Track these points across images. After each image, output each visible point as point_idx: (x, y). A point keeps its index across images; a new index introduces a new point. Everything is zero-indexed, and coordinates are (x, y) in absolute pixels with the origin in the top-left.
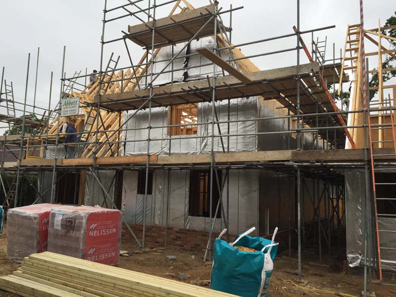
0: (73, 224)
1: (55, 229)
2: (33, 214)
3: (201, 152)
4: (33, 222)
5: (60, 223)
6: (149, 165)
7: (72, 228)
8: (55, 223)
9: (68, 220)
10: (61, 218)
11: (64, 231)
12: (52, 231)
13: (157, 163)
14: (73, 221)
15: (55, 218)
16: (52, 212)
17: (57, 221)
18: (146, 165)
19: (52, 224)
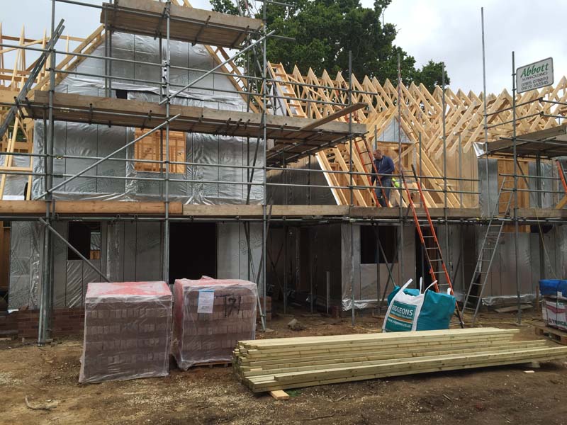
0: (237, 302)
1: (198, 314)
2: (160, 298)
3: (194, 198)
4: (162, 310)
5: (211, 304)
6: (169, 217)
7: (235, 307)
8: (200, 307)
9: (228, 298)
10: (212, 297)
11: (221, 314)
12: (193, 318)
13: (182, 213)
14: (237, 297)
15: (200, 298)
16: (190, 290)
17: (206, 302)
18: (165, 216)
19: (194, 307)
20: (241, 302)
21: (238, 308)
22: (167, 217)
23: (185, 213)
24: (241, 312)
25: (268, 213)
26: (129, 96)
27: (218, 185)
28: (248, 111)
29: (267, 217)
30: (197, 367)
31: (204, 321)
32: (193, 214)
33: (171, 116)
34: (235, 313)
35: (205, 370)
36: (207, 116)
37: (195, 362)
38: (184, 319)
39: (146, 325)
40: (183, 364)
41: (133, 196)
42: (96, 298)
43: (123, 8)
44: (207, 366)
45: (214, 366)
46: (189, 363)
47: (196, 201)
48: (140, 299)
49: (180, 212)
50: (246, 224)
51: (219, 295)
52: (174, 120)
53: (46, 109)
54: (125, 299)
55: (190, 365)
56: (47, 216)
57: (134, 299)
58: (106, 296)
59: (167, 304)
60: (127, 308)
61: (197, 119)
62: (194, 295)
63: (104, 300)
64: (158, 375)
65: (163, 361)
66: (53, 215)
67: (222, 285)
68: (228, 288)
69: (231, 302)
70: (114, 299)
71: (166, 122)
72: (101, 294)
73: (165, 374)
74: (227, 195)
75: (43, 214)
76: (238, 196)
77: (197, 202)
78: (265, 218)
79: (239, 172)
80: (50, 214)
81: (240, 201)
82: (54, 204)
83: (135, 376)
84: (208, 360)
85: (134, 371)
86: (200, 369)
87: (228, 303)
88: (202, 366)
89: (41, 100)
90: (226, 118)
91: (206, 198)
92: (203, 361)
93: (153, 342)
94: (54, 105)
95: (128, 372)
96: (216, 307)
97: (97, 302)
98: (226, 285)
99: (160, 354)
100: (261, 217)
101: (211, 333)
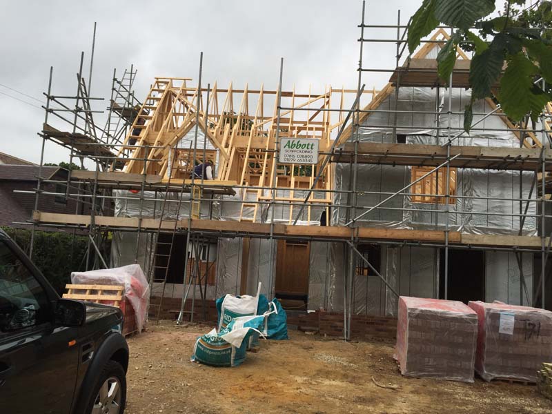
0: (536, 328)
1: (500, 334)
2: (467, 315)
3: (463, 227)
4: (468, 326)
5: (512, 326)
6: (449, 244)
7: (535, 332)
8: (501, 327)
9: (528, 322)
10: (513, 320)
11: (521, 337)
12: (495, 336)
13: (461, 242)
14: (536, 323)
15: (501, 320)
16: (491, 311)
17: (506, 323)
18: (444, 243)
19: (496, 328)
20: (541, 328)
21: (538, 333)
22: (447, 244)
23: (463, 241)
24: (540, 337)
25: (547, 244)
26: (408, 138)
27: (487, 216)
28: (521, 146)
29: (546, 248)
30: (498, 380)
31: (504, 340)
32: (470, 242)
33: (452, 156)
34: (535, 337)
35: (506, 384)
36: (486, 154)
37: (497, 376)
38: (487, 336)
39: (456, 337)
40: (486, 375)
41: (409, 224)
42: (416, 309)
43: (413, 69)
44: (507, 381)
45: (514, 382)
46: (491, 376)
47: (465, 230)
48: (451, 314)
49: (459, 240)
50: (518, 254)
51: (520, 319)
52: (454, 159)
53: (353, 156)
54: (438, 313)
55: (492, 378)
56: (352, 239)
57: (445, 313)
58: (424, 309)
59: (474, 321)
60: (440, 320)
61: (475, 157)
62: (496, 317)
63: (422, 311)
64: (465, 380)
65: (469, 370)
66: (357, 239)
67: (521, 310)
68: (528, 313)
69: (531, 327)
70: (430, 311)
71: (447, 161)
72: (419, 306)
73: (472, 381)
74: (496, 225)
75: (349, 238)
76: (507, 226)
77: (467, 231)
78: (543, 249)
79: (509, 203)
80: (354, 238)
81: (510, 231)
82: (358, 230)
83: (446, 378)
84: (508, 376)
85: (445, 374)
86: (500, 382)
87: (528, 327)
88: (503, 381)
89: (349, 149)
90: (505, 155)
91: (476, 227)
92: (504, 376)
93: (461, 352)
94: (358, 152)
95: (440, 373)
96: (516, 330)
97: (417, 312)
98: (526, 311)
99: (467, 363)
100: (540, 248)
101: (511, 352)
